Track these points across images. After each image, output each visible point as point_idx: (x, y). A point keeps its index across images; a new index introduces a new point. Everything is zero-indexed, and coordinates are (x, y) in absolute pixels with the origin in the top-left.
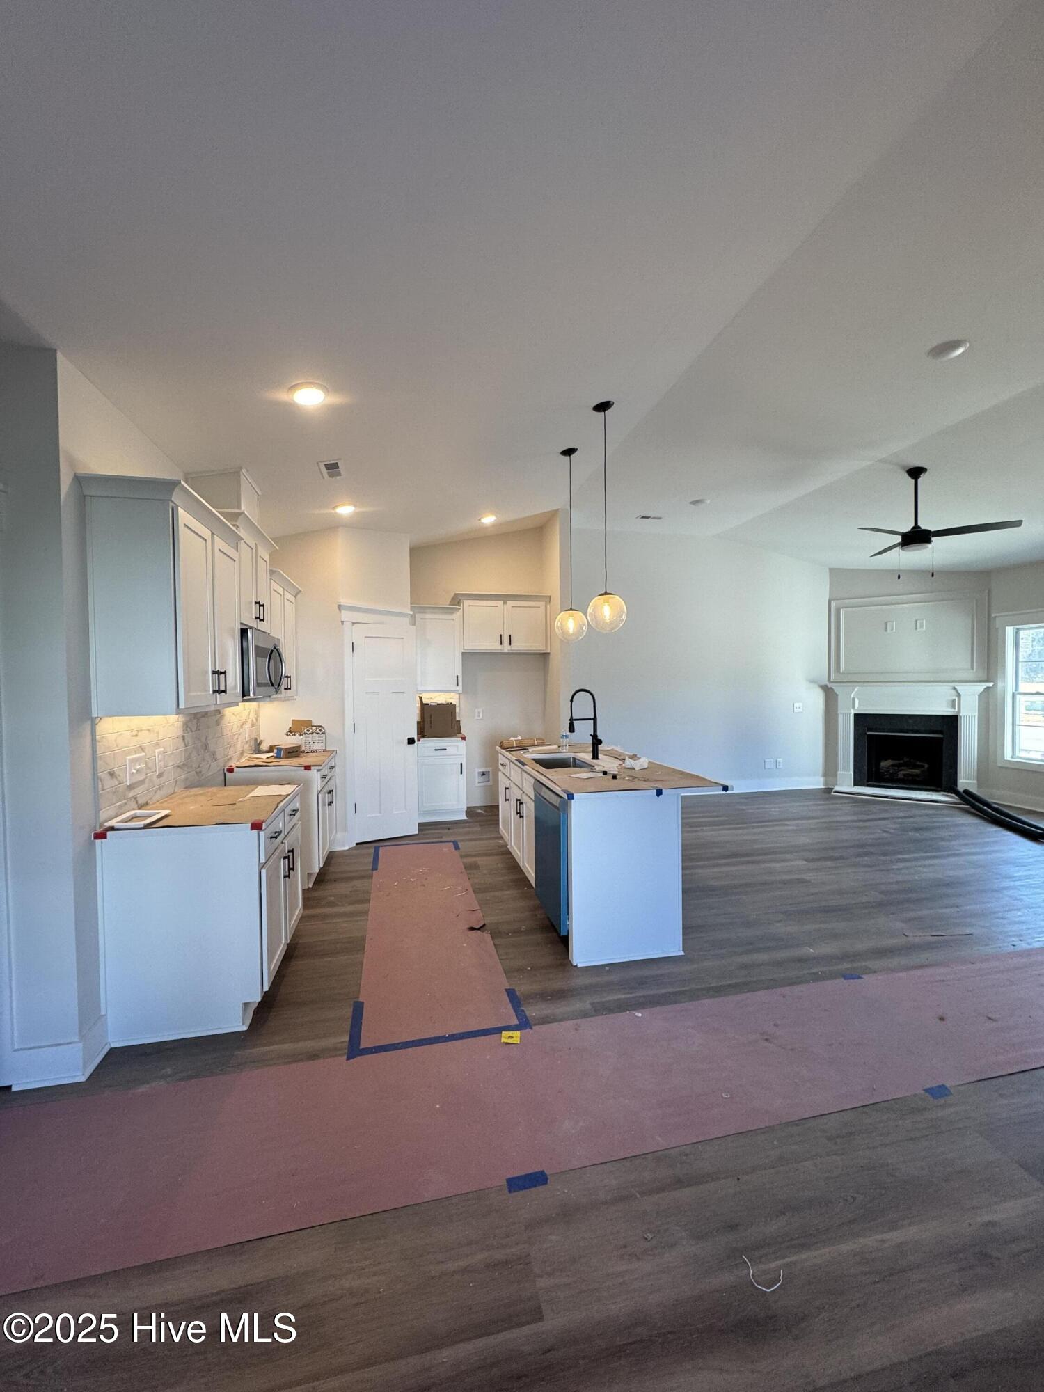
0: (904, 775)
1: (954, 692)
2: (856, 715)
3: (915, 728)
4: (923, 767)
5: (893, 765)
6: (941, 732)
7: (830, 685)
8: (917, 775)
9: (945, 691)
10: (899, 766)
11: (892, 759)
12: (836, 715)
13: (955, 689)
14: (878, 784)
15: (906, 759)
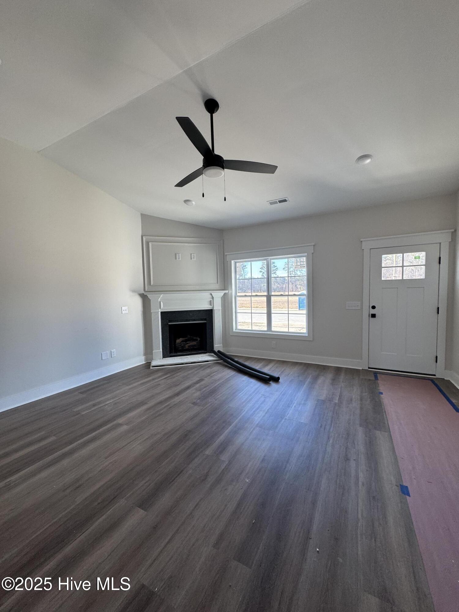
0: (189, 346)
1: (210, 296)
2: (162, 313)
3: (193, 318)
4: (197, 340)
5: (182, 341)
6: (205, 320)
7: (145, 294)
8: (195, 346)
9: (206, 295)
10: (186, 341)
11: (182, 338)
12: (150, 314)
13: (211, 294)
14: (175, 354)
15: (189, 336)
